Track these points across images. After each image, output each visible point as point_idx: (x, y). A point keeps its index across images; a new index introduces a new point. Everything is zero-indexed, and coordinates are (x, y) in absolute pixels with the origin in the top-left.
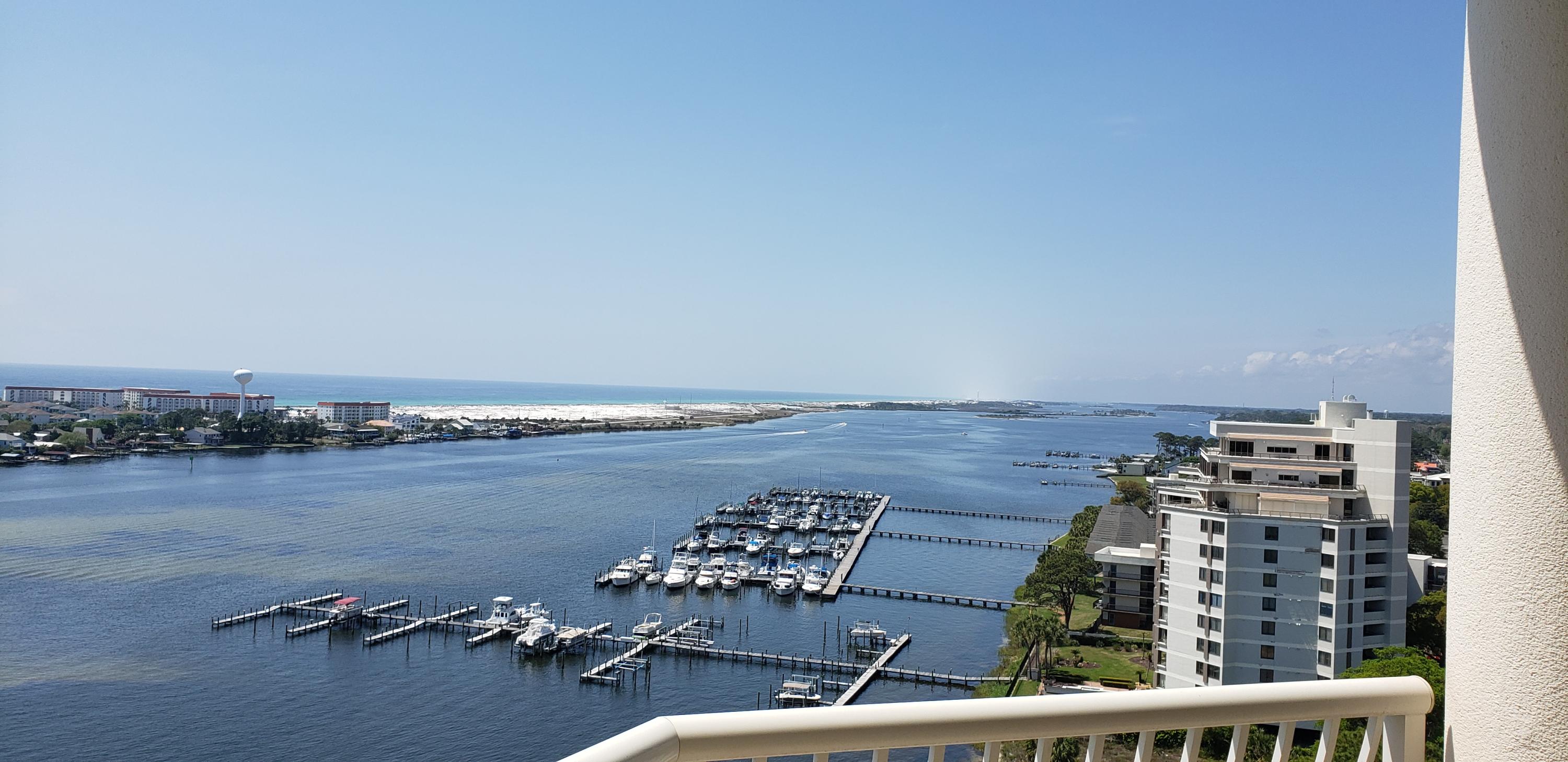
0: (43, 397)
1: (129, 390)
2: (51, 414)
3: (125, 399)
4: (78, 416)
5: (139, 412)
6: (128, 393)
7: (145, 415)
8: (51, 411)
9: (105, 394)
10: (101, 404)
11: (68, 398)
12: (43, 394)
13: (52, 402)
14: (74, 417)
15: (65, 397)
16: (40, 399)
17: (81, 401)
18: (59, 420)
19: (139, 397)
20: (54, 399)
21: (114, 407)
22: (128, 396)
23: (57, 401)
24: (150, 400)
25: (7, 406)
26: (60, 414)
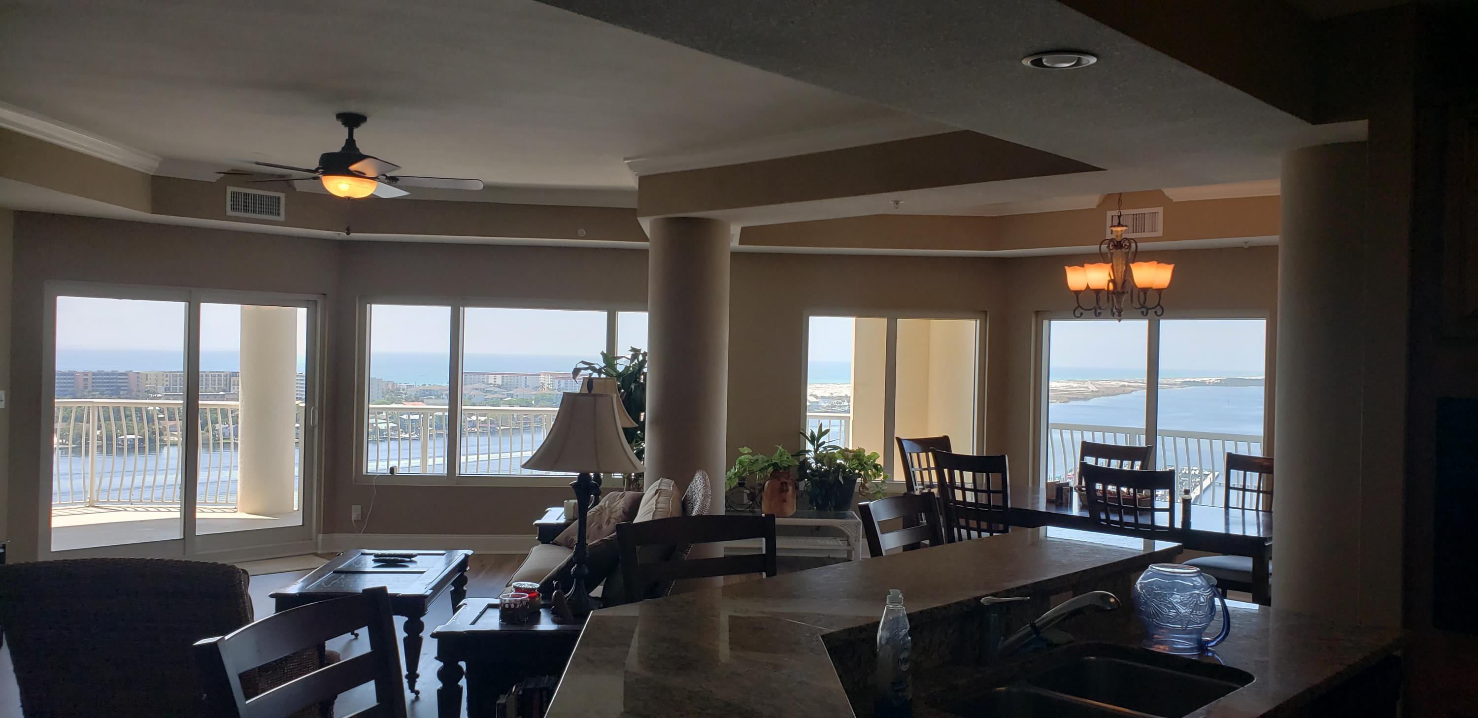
0: (481, 380)
1: (545, 374)
2: (486, 394)
3: (541, 381)
4: (506, 396)
5: (551, 392)
6: (544, 377)
7: (555, 395)
8: (487, 392)
9: (526, 377)
10: (523, 384)
11: (499, 381)
12: (481, 378)
13: (487, 384)
14: (501, 396)
15: (497, 380)
16: (479, 382)
17: (508, 383)
18: (492, 399)
19: (552, 380)
20: (489, 382)
21: (533, 388)
22: (544, 379)
23: (491, 384)
24: (560, 382)
26: (493, 394)
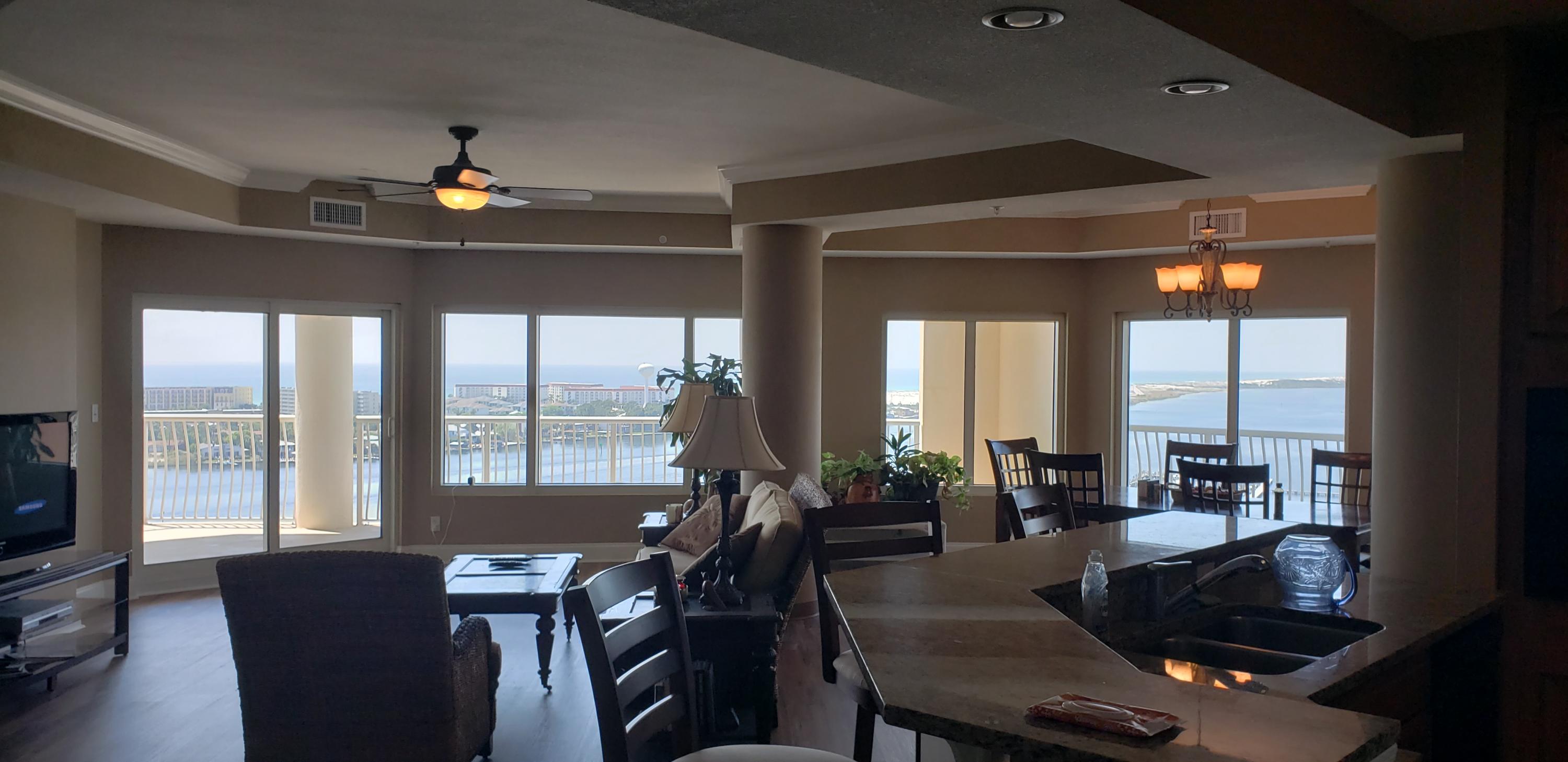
0: (485, 393)
1: (553, 385)
2: (491, 408)
3: (550, 393)
4: (512, 409)
5: (560, 404)
6: (552, 388)
7: (565, 408)
8: (491, 405)
11: (504, 394)
12: (485, 390)
13: (492, 397)
14: (507, 410)
15: (501, 393)
16: (482, 395)
17: (514, 396)
19: (561, 391)
20: (494, 395)
22: (552, 391)
23: (495, 397)
24: (569, 393)
25: (456, 401)
26: (498, 407)
